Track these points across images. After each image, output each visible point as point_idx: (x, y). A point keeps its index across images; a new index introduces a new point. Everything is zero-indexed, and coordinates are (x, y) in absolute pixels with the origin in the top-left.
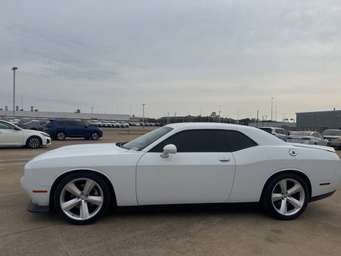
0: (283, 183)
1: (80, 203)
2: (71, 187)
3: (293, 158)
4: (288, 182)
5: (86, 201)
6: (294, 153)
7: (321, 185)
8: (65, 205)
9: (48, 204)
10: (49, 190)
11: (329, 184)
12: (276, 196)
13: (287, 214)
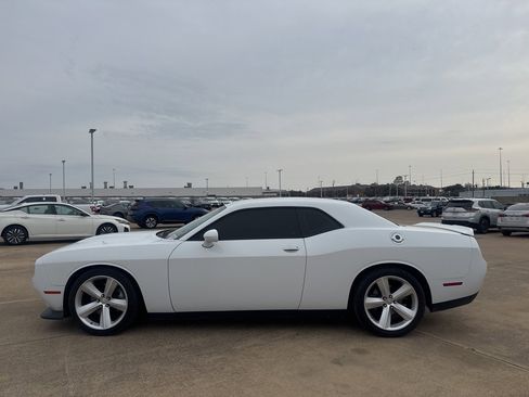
0: (383, 282)
1: (100, 308)
2: (89, 287)
3: (394, 245)
4: (390, 281)
5: (108, 305)
6: (398, 237)
7: (445, 285)
8: (82, 310)
9: (62, 309)
10: (62, 290)
11: (461, 284)
12: (371, 301)
13: (390, 329)
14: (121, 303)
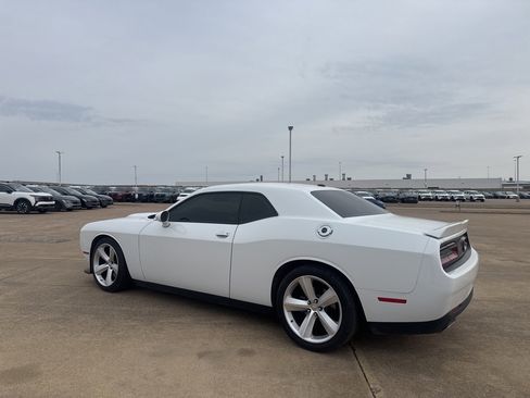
1: (107, 269)
2: (101, 251)
3: (318, 239)
4: (314, 282)
5: (111, 268)
7: (380, 299)
9: (89, 265)
10: (89, 251)
11: (404, 302)
13: (310, 339)
14: (115, 266)
